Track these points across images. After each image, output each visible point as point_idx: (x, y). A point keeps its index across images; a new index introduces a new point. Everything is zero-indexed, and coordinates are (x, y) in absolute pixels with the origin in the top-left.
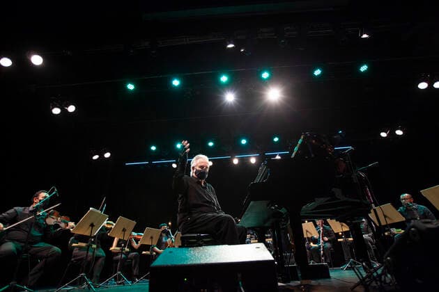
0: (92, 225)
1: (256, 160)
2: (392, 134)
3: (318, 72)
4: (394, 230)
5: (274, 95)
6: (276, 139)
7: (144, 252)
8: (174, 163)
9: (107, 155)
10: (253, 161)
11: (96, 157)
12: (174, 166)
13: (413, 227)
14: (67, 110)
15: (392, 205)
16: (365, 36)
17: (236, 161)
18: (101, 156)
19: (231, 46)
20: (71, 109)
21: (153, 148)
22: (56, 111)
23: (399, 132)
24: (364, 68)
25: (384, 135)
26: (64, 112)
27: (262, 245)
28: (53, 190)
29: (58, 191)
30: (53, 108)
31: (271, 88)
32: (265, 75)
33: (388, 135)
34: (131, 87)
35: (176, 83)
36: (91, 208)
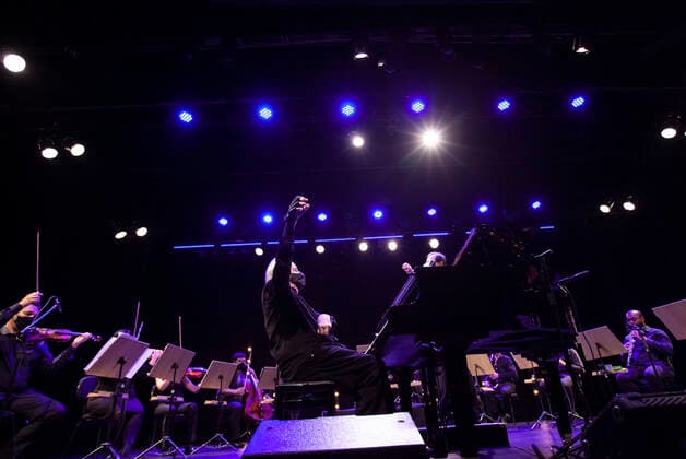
0: (122, 361)
1: (398, 244)
2: (618, 209)
3: (504, 105)
4: (611, 369)
5: (431, 139)
6: (432, 212)
7: (207, 402)
8: (258, 246)
9: (142, 232)
10: (393, 246)
11: (121, 235)
12: (259, 252)
13: (617, 403)
14: (69, 153)
15: (610, 328)
16: (582, 50)
17: (363, 247)
18: (131, 233)
19: (362, 56)
20: (78, 150)
21: (223, 222)
22: (50, 153)
23: (629, 206)
24: (578, 102)
25: (605, 209)
26: (64, 155)
27: (405, 416)
28: (53, 302)
29: (62, 304)
30: (43, 148)
31: (427, 128)
32: (418, 107)
33: (611, 210)
34: (186, 117)
35: (266, 113)
36: (120, 334)
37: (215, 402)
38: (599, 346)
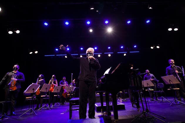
0: (33, 89)
3: (129, 22)
5: (110, 30)
6: (109, 48)
8: (66, 56)
9: (36, 52)
11: (31, 53)
12: (66, 57)
14: (16, 32)
16: (150, 8)
18: (34, 52)
19: (92, 9)
20: (18, 32)
21: (57, 50)
22: (10, 33)
23: (158, 47)
24: (148, 22)
25: (152, 48)
26: (14, 33)
30: (9, 31)
32: (107, 22)
33: (154, 48)
34: (46, 24)
35: (67, 23)
36: (33, 83)
37: (57, 96)
38: (147, 84)
